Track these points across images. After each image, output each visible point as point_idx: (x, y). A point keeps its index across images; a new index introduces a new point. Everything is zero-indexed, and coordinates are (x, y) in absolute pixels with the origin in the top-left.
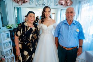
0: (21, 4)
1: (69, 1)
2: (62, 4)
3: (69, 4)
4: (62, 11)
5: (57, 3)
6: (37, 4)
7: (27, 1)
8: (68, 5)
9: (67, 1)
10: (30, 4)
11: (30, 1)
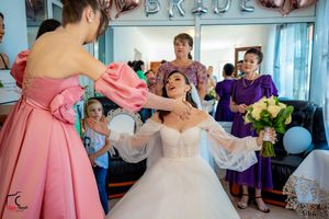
0: (117, 16)
4: (282, 32)
6: (171, 12)
7: (135, 5)
8: (302, 4)
10: (148, 14)
11: (148, 4)
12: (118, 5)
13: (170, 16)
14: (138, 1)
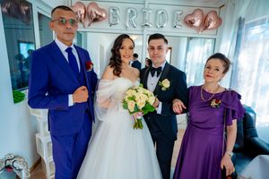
0: (89, 25)
1: (211, 17)
3: (212, 25)
5: (179, 23)
6: (127, 24)
8: (210, 27)
9: (207, 16)
10: (111, 25)
11: (111, 17)
12: (90, 17)
13: (127, 27)
14: (104, 15)
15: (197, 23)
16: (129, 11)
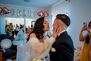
1: (46, 13)
2: (40, 16)
3: (46, 15)
5: (36, 15)
9: (44, 13)
10: (12, 15)
12: (4, 12)
13: (18, 16)
14: (9, 11)
15: (42, 15)
16: (19, 10)
